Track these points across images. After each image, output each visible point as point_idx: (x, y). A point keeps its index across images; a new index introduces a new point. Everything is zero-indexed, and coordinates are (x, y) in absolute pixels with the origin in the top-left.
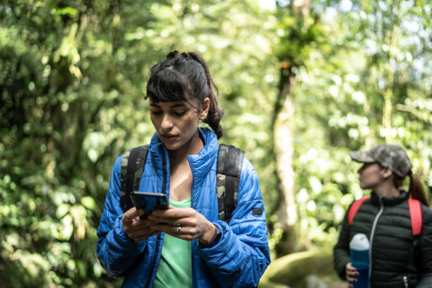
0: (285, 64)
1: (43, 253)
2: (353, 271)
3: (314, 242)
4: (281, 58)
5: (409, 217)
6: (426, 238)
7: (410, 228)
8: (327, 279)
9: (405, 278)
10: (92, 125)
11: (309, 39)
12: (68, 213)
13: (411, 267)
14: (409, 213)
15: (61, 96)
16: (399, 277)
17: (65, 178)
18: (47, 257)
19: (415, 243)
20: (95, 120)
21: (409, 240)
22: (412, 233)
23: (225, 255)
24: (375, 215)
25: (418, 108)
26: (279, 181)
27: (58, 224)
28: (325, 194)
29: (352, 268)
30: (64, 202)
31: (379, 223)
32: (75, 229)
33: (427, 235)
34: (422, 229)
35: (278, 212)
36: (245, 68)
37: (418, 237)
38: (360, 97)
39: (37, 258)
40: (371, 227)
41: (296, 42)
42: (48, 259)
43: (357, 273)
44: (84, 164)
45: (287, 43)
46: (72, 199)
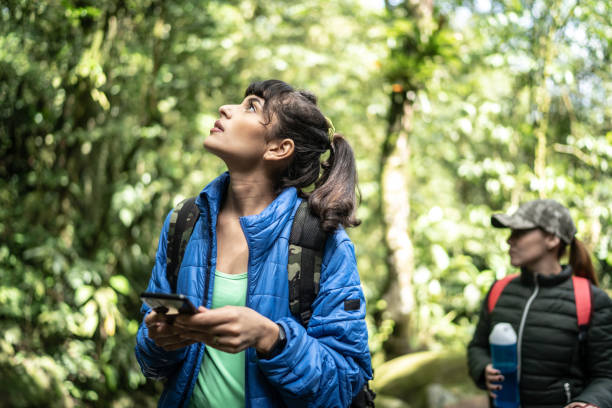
0: (397, 87)
1: (56, 355)
2: (496, 374)
3: (437, 338)
4: (392, 78)
5: (573, 301)
6: (596, 329)
7: (574, 315)
8: (457, 390)
9: (567, 385)
10: (125, 174)
11: (432, 51)
12: (92, 298)
13: (575, 370)
14: (574, 296)
15: (81, 134)
16: (559, 384)
17: (87, 250)
18: (61, 360)
19: (580, 336)
20: (128, 166)
21: (572, 333)
22: (577, 323)
23: (290, 371)
24: (527, 298)
25: (585, 150)
26: (390, 253)
27: (77, 315)
28: (453, 270)
29: (495, 371)
30: (86, 284)
31: (530, 310)
32: (101, 321)
33: (597, 325)
34: (591, 316)
35: (388, 297)
36: (342, 92)
37: (585, 328)
38: (504, 135)
39: (47, 362)
40: (521, 316)
41: (413, 56)
42: (63, 364)
43: (502, 377)
44: (114, 229)
45: (401, 57)
46: (97, 279)
